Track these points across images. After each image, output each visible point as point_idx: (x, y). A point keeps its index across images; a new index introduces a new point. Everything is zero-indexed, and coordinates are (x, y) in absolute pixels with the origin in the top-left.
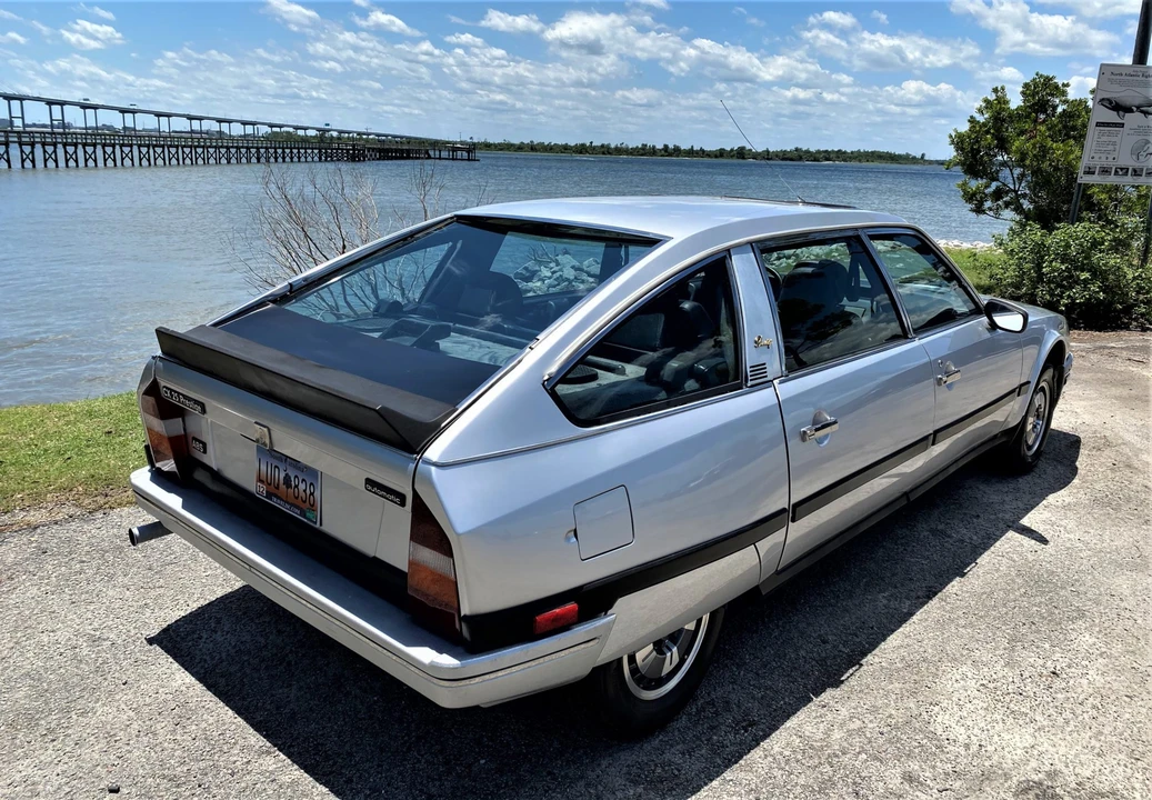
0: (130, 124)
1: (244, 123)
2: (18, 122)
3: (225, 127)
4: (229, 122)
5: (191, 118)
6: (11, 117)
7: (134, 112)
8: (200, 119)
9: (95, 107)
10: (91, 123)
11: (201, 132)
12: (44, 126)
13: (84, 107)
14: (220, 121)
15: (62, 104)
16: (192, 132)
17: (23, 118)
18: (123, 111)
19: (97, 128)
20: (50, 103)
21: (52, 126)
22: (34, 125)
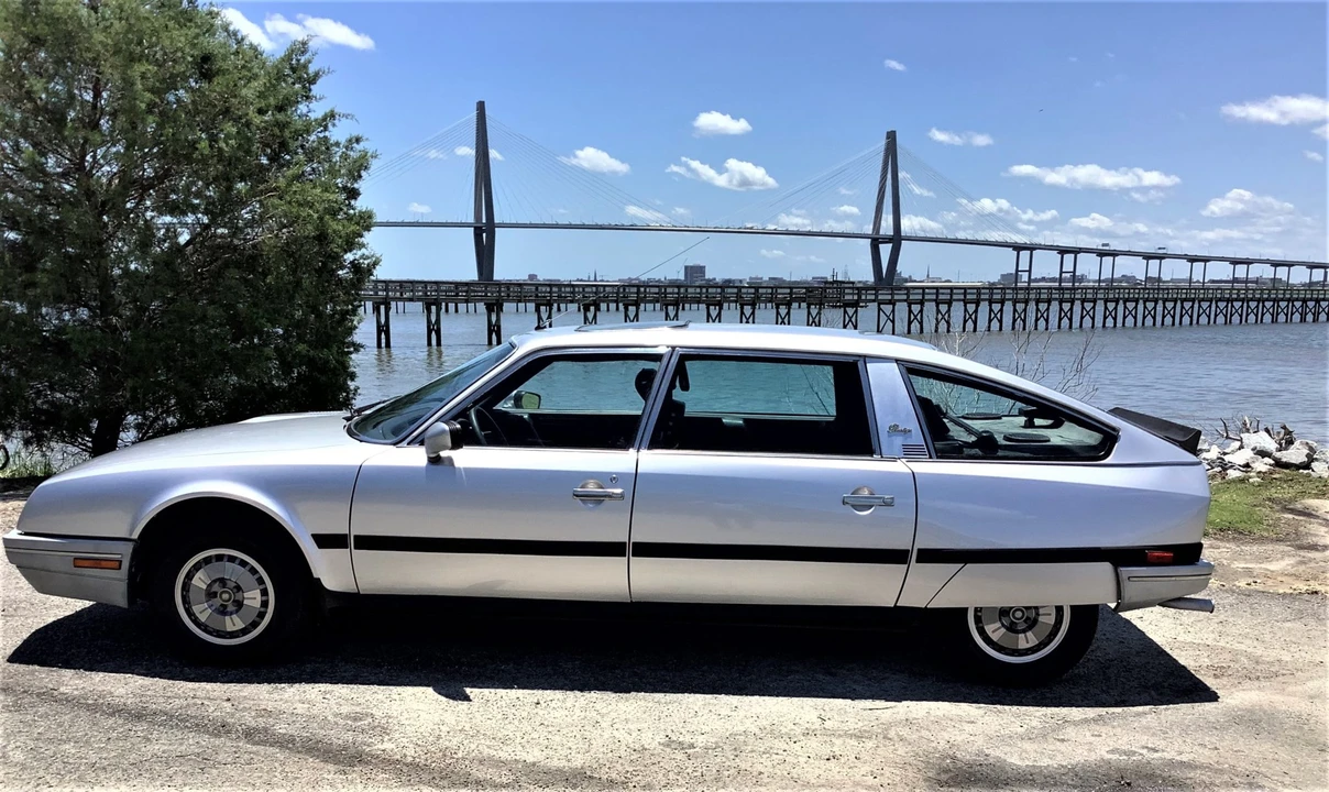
0: (1153, 273)
1: (1312, 266)
2: (1025, 277)
3: (1282, 273)
4: (1290, 265)
5: (1235, 262)
6: (1017, 271)
7: (1161, 257)
8: (1248, 262)
9: (1114, 254)
10: (1106, 275)
11: (1247, 281)
12: (1053, 280)
13: (1101, 254)
14: (1276, 264)
15: (1076, 251)
16: (1235, 280)
17: (1030, 271)
18: (1148, 257)
19: (1112, 280)
20: (1063, 251)
21: (1061, 280)
22: (1043, 279)
